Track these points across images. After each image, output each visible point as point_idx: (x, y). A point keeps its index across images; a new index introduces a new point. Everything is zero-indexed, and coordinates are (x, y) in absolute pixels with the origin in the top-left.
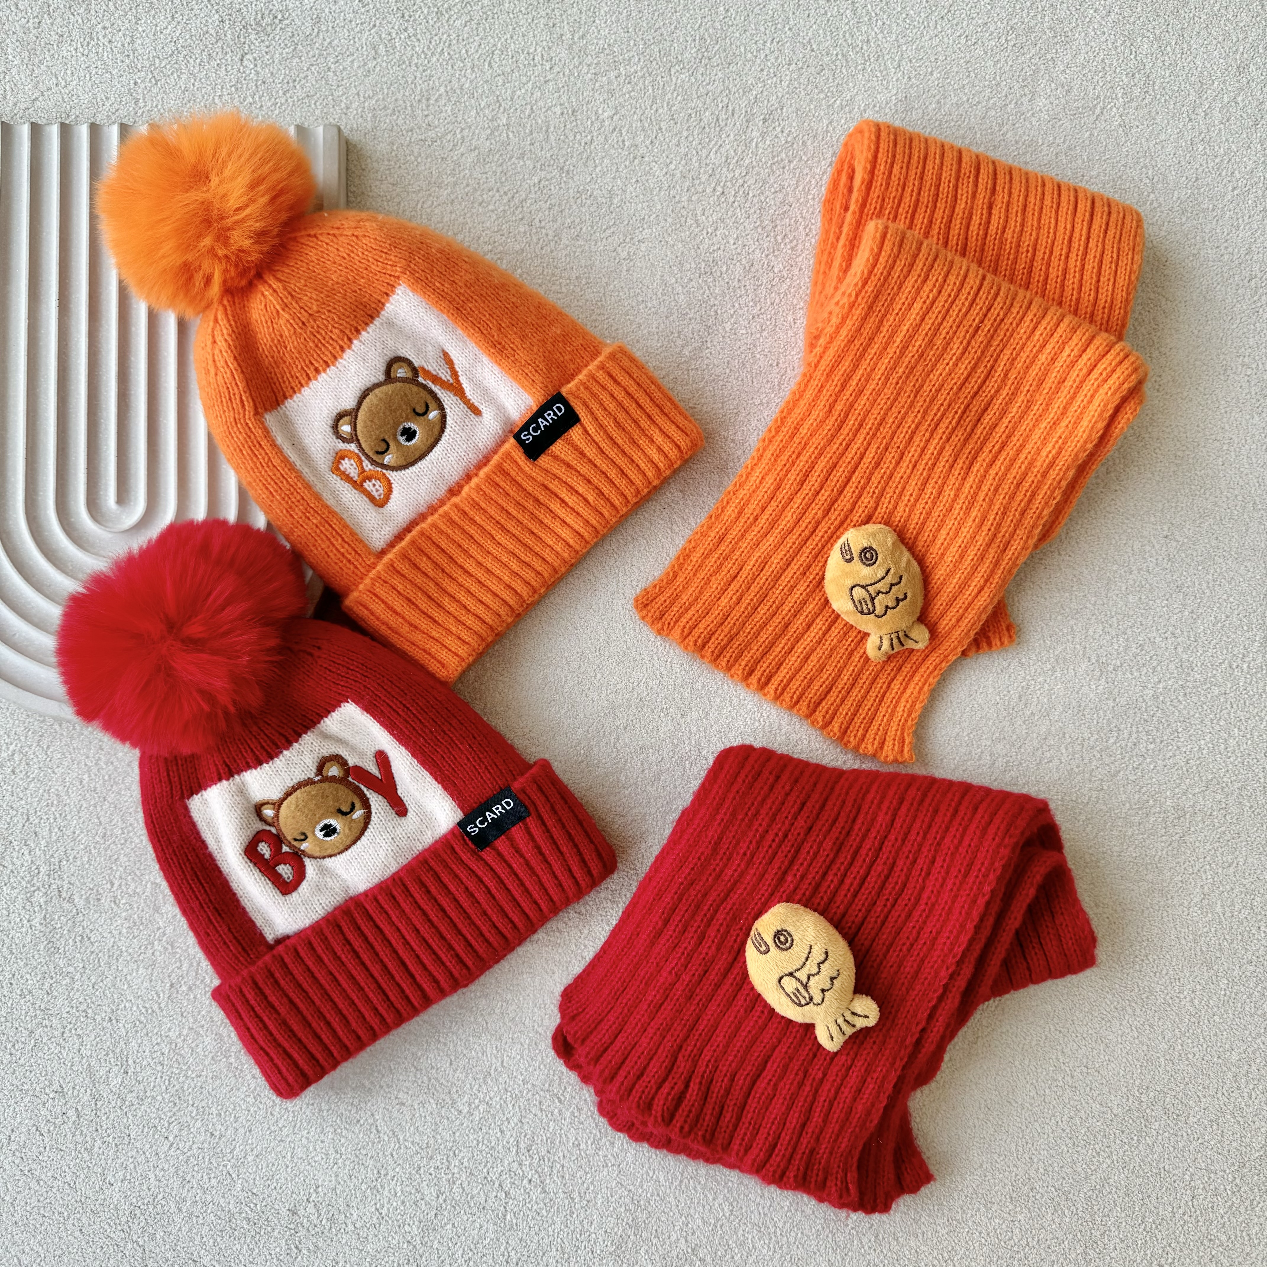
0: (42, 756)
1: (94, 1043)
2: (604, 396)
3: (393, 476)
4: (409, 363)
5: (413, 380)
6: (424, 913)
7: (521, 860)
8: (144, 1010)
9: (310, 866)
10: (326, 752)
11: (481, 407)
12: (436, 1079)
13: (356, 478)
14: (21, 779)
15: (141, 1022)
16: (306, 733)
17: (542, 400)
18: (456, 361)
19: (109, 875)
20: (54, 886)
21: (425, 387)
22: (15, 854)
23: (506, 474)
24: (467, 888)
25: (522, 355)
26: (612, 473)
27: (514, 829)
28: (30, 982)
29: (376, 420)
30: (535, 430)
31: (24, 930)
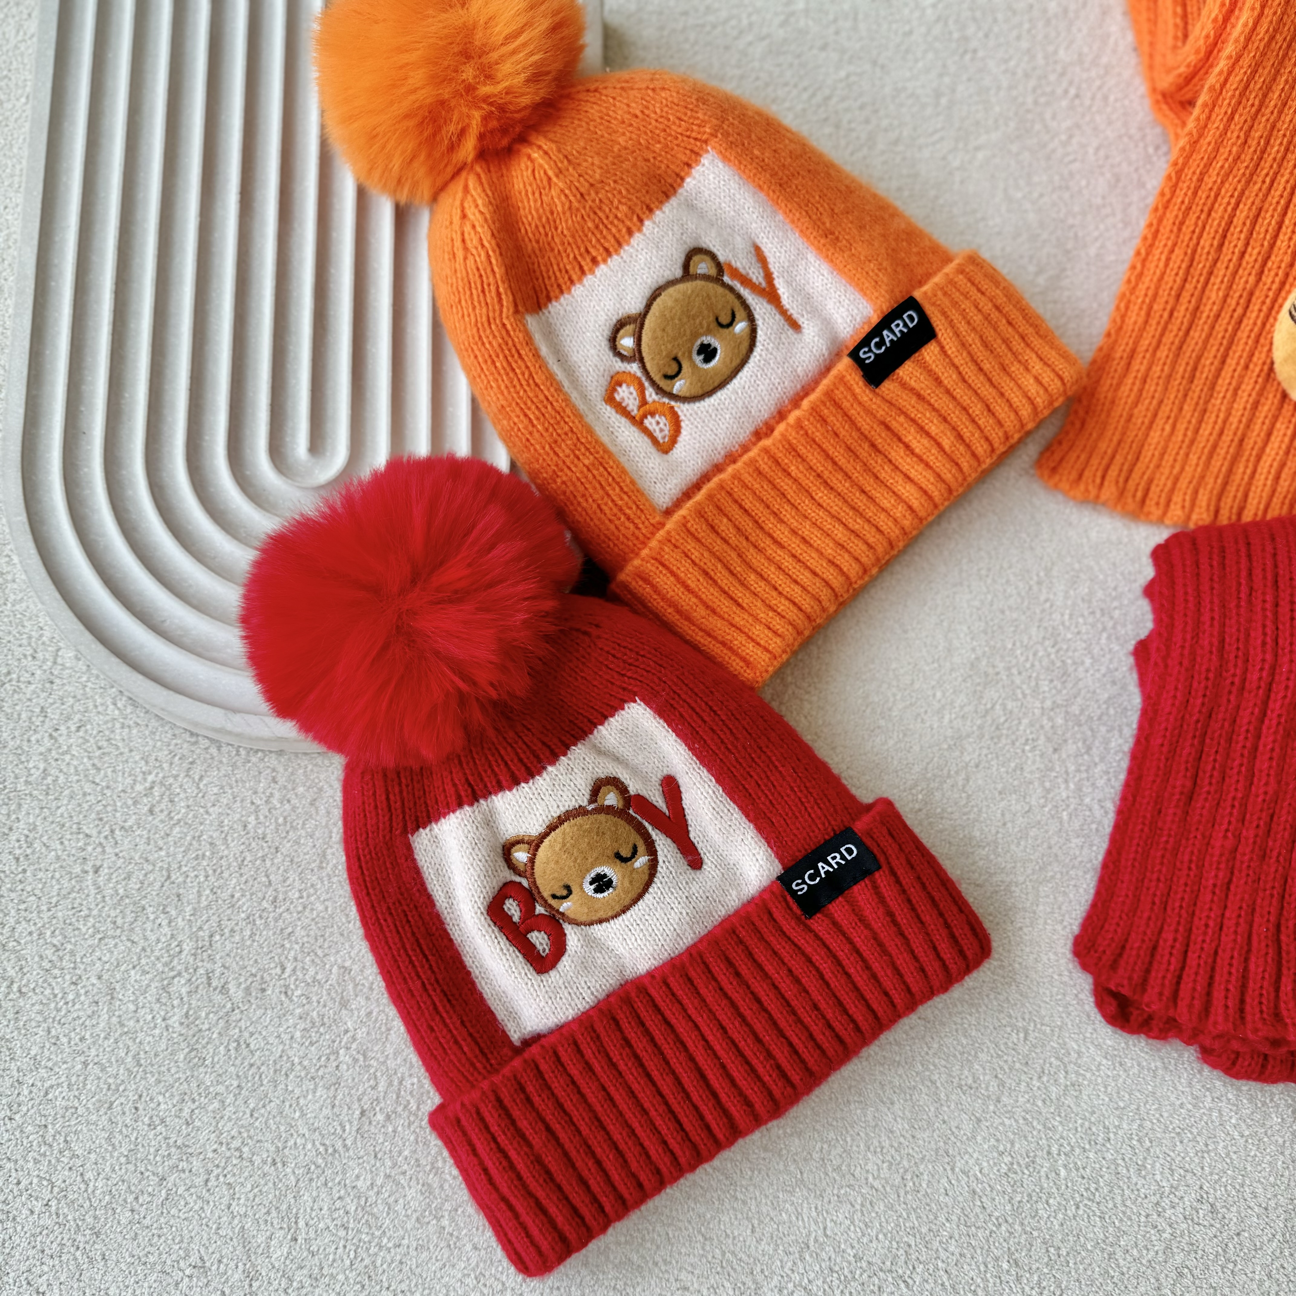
0: (191, 790)
1: (251, 1196)
2: (966, 305)
3: (683, 409)
4: (713, 256)
5: (717, 279)
6: (733, 1004)
7: (866, 932)
8: (322, 1149)
9: (573, 936)
10: (602, 773)
11: (801, 321)
12: (733, 1253)
13: (635, 412)
14: (162, 821)
15: (318, 1167)
16: (575, 745)
17: (886, 308)
18: (771, 260)
19: (280, 956)
20: (202, 971)
21: (731, 289)
22: (149, 926)
23: (838, 406)
24: (790, 971)
25: (861, 250)
26: (977, 409)
27: (856, 889)
28: (163, 1107)
29: (669, 329)
30: (878, 345)
31: (157, 1031)
